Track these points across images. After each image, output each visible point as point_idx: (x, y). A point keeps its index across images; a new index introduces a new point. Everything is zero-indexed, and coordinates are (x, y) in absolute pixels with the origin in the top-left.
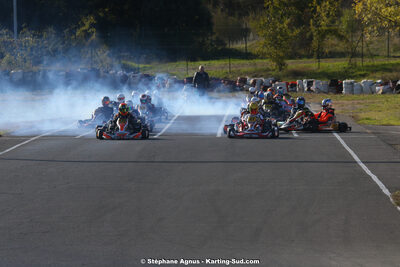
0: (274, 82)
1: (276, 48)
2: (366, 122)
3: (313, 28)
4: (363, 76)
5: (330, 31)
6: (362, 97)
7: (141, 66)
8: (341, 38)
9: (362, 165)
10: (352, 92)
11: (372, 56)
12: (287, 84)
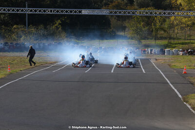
0: (136, 49)
1: (137, 35)
2: (174, 67)
3: (153, 27)
4: (174, 47)
5: (161, 28)
6: (173, 56)
7: (80, 41)
8: (165, 31)
9: (170, 84)
10: (169, 54)
11: (178, 39)
12: (142, 50)
